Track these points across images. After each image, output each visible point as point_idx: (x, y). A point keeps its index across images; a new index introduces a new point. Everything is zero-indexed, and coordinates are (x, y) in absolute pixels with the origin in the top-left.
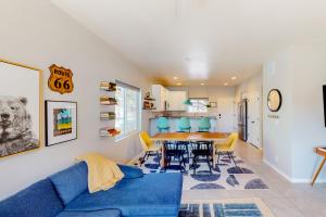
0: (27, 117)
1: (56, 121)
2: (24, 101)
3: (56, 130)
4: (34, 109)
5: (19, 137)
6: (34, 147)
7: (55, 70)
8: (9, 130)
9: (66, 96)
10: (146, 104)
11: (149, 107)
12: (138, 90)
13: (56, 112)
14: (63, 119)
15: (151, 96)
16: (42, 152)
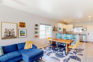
0: (14, 32)
1: (21, 33)
2: (13, 29)
3: (21, 35)
5: (12, 36)
6: (15, 38)
7: (20, 23)
8: (11, 34)
9: (24, 28)
10: (54, 29)
11: (55, 30)
12: (51, 25)
13: (21, 31)
14: (23, 33)
15: (56, 27)
16: (17, 39)
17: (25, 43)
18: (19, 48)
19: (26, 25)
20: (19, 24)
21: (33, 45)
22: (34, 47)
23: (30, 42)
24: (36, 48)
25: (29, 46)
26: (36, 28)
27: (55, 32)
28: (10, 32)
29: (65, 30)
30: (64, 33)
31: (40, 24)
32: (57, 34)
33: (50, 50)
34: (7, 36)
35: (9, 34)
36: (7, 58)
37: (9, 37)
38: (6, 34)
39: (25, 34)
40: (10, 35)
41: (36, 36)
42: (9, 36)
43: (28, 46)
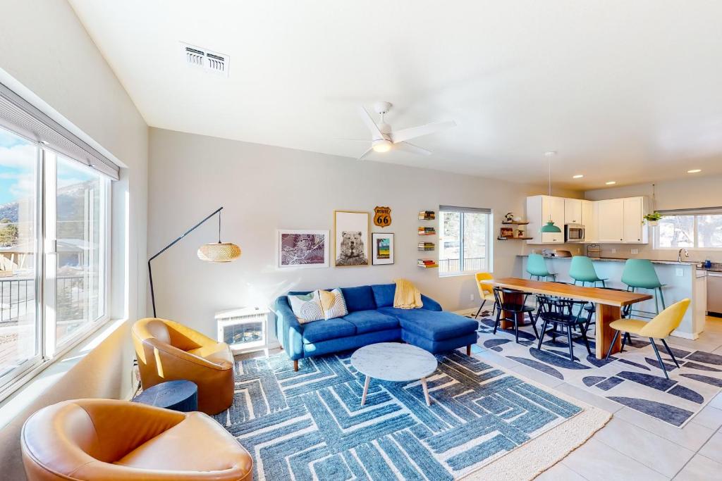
0: (362, 244)
1: (378, 247)
2: (360, 234)
3: (378, 254)
4: (365, 239)
5: (358, 256)
6: (365, 263)
7: (377, 210)
8: (354, 251)
9: (386, 229)
10: (509, 232)
11: (511, 237)
12: (488, 211)
13: (379, 241)
14: (383, 247)
15: (517, 219)
16: (369, 268)
17: (394, 286)
18: (379, 300)
19: (392, 214)
20: (373, 214)
21: (423, 298)
22: (430, 304)
23: (410, 285)
24: (438, 308)
25: (410, 300)
26: (426, 229)
27: (512, 248)
28: (352, 243)
29: (580, 232)
30: (568, 255)
31: (441, 208)
32: (520, 257)
33: (495, 332)
34: (346, 256)
35: (350, 251)
36: (369, 324)
37: (351, 260)
38: (344, 248)
39: (391, 252)
40: (352, 253)
41: (429, 263)
42: (350, 257)
43: (404, 298)
